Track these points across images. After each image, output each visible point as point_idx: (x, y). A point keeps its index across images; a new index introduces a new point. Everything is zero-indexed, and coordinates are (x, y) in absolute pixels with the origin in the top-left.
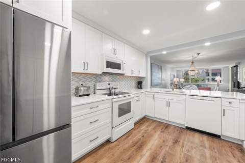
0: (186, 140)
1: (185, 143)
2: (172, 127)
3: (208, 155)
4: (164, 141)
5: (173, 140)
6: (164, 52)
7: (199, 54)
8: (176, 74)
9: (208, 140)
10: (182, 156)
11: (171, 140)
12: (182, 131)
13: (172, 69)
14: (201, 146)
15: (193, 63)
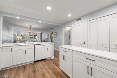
0: (38, 67)
1: (38, 69)
2: (28, 65)
3: (47, 68)
4: (28, 76)
5: (33, 71)
6: (18, 18)
7: (33, 25)
8: (16, 34)
9: (44, 62)
10: (41, 75)
11: (32, 72)
12: (34, 65)
13: (15, 30)
14: (44, 66)
15: (30, 29)
